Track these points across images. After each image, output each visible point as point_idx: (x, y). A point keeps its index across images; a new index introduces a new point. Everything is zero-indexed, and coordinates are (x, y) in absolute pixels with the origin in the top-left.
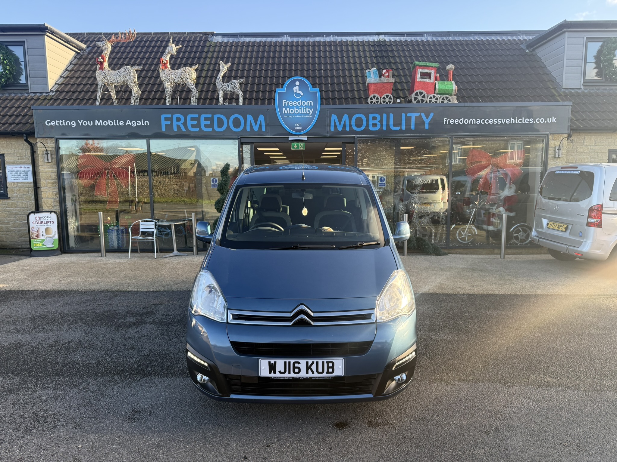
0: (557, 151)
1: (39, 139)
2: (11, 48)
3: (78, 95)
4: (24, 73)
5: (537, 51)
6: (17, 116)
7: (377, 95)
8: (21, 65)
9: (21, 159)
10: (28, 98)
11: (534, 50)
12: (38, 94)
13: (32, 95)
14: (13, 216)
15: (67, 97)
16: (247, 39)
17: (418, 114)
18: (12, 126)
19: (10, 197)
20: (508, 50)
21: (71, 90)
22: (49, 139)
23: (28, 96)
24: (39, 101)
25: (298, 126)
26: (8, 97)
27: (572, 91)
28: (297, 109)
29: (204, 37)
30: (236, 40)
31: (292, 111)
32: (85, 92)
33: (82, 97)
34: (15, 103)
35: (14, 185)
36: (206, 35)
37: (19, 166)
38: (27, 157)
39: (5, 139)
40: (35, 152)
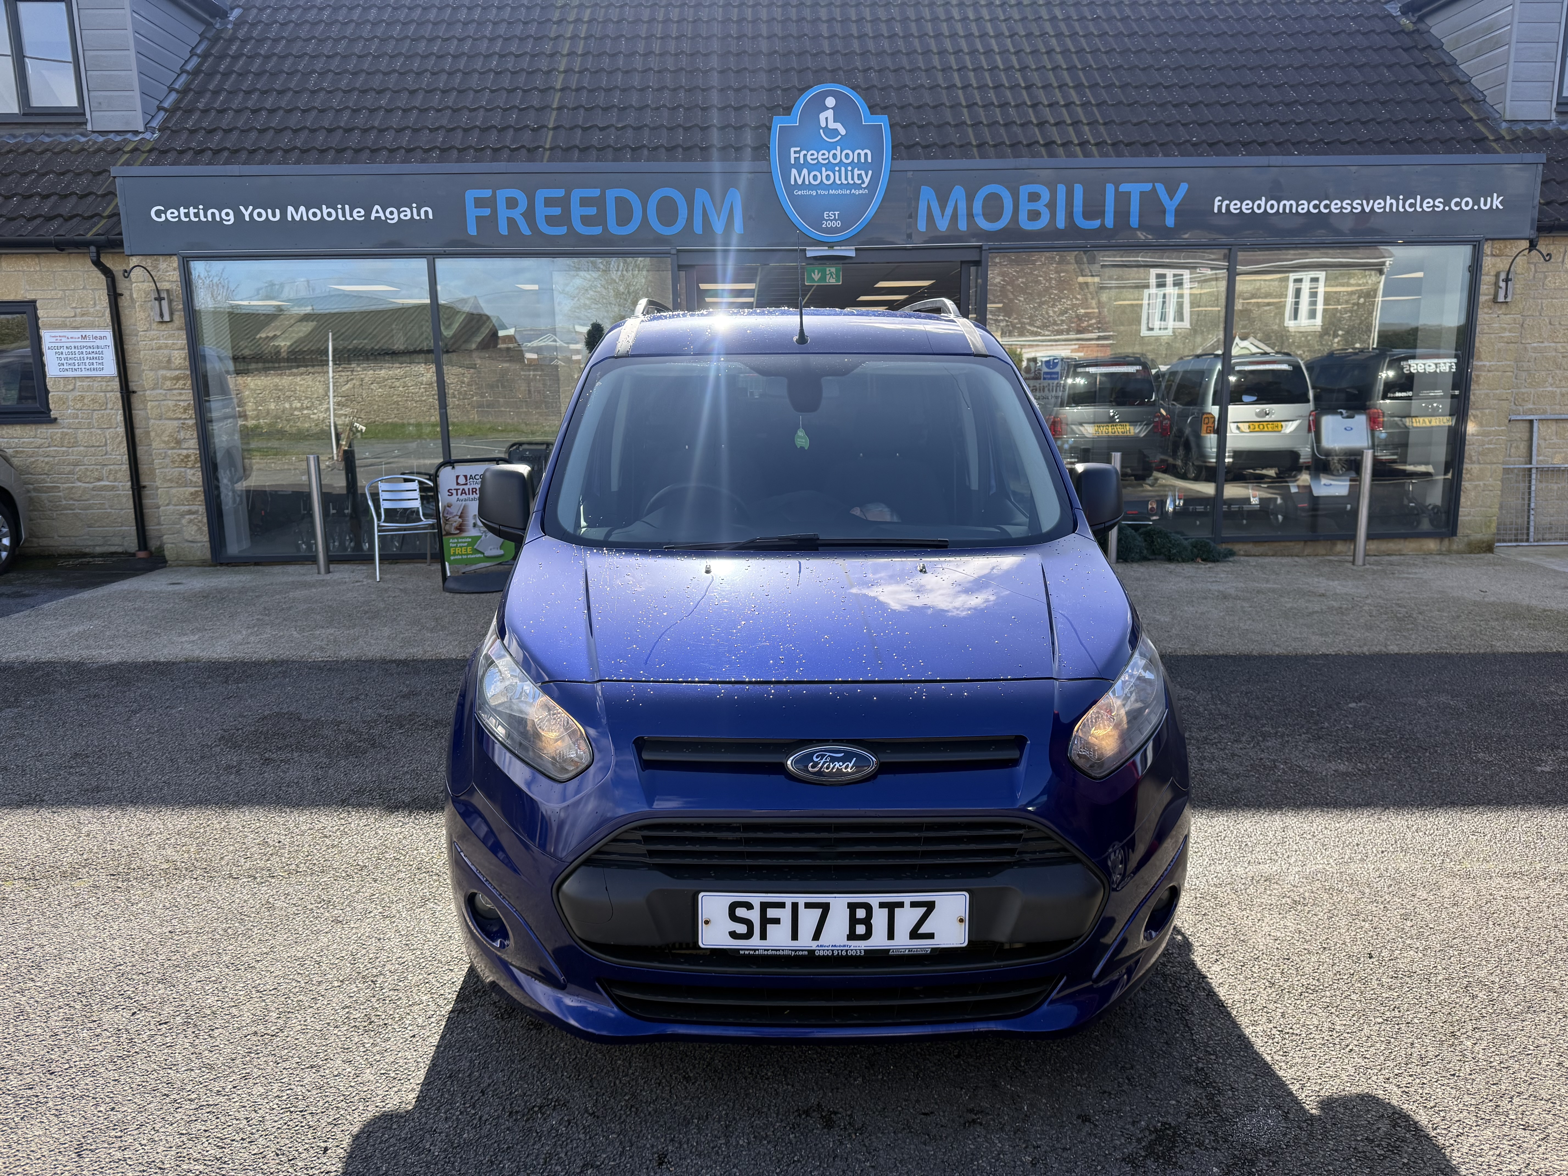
0: (1502, 284)
1: (134, 259)
3: (223, 140)
6: (64, 197)
9: (83, 315)
10: (86, 147)
11: (1421, 19)
12: (115, 138)
13: (99, 138)
14: (68, 469)
15: (193, 145)
17: (1147, 187)
18: (56, 223)
19: (56, 419)
20: (1353, 19)
21: (204, 125)
22: (161, 258)
23: (87, 142)
24: (121, 157)
25: (831, 219)
27: (1530, 128)
28: (829, 172)
31: (815, 178)
32: (243, 131)
33: (234, 145)
34: (51, 162)
35: (65, 385)
37: (77, 334)
38: (97, 308)
39: (37, 260)
40: (121, 295)
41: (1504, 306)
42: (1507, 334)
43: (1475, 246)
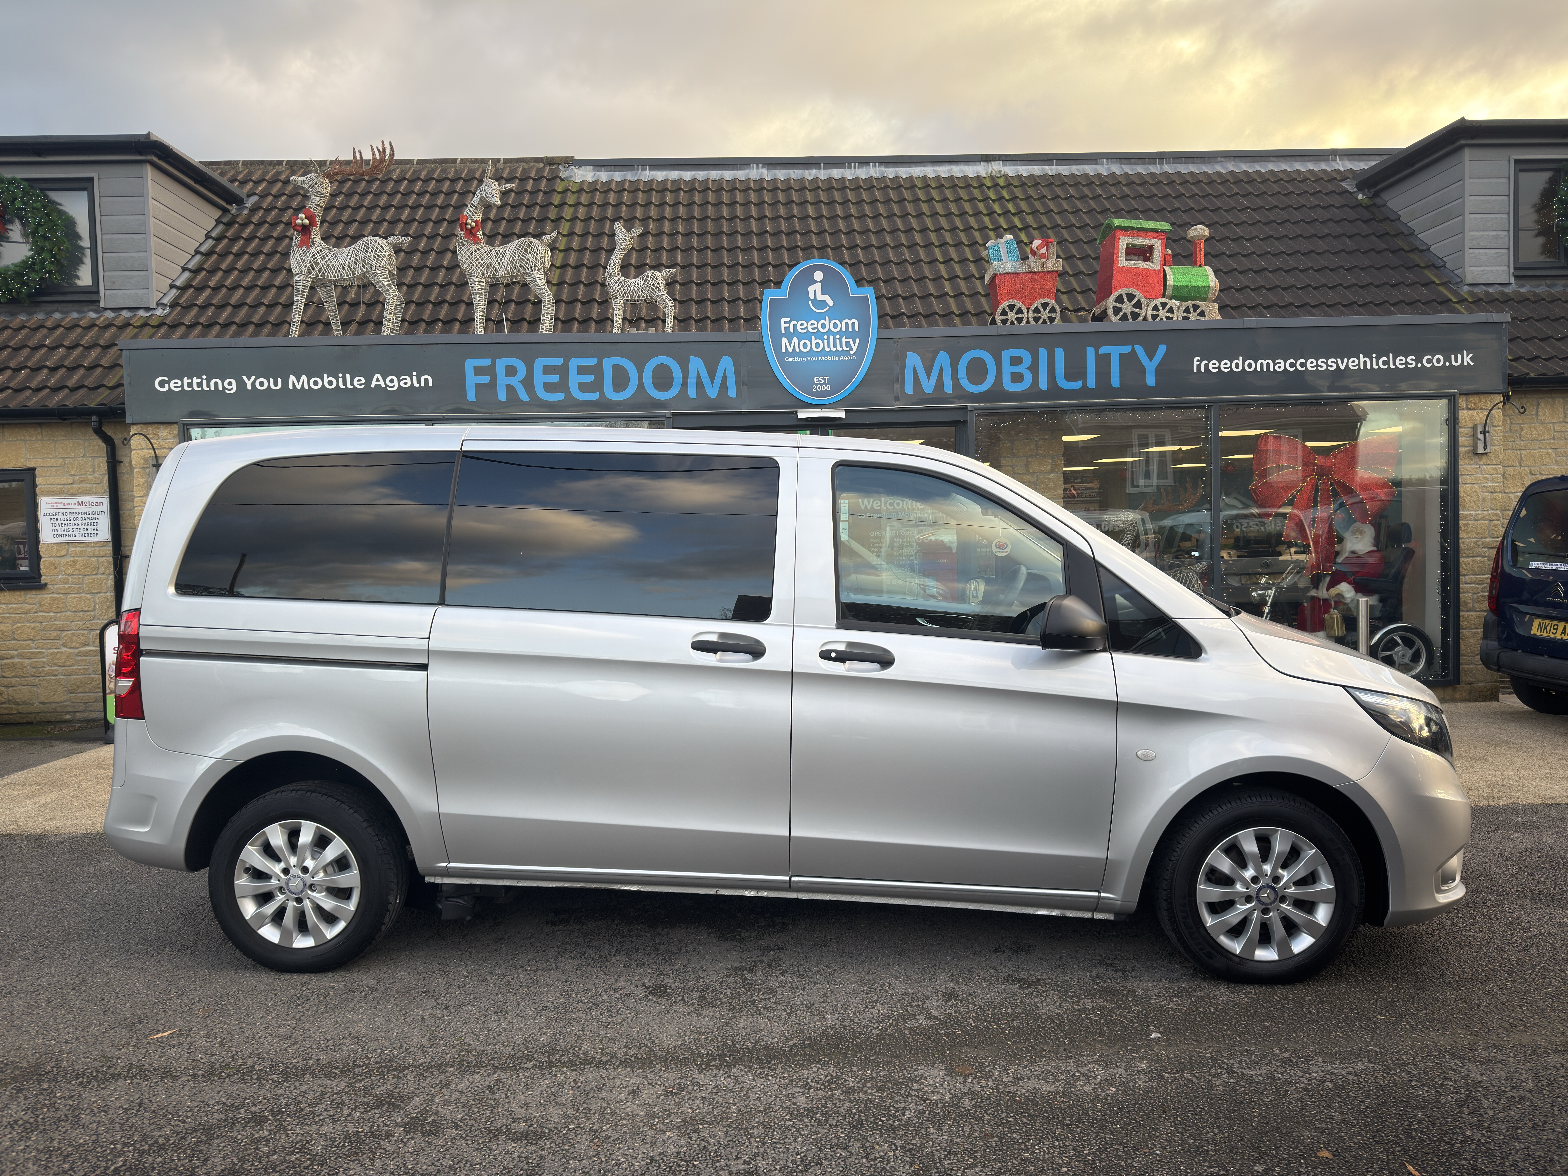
0: (1481, 436)
1: (135, 427)
2: (55, 196)
3: (232, 315)
4: (88, 260)
5: (1385, 196)
6: (72, 369)
7: (1018, 304)
8: (80, 238)
9: (81, 482)
10: (98, 323)
11: (1376, 194)
12: (126, 314)
13: (110, 314)
14: (54, 634)
15: (202, 320)
16: (660, 175)
17: (1127, 349)
18: (61, 395)
19: (46, 584)
20: (1312, 194)
21: (214, 302)
22: (162, 427)
23: (98, 318)
24: (130, 331)
25: (821, 383)
26: (45, 320)
27: (1491, 290)
28: (818, 341)
29: (547, 168)
30: (630, 176)
31: (805, 345)
32: (251, 307)
33: (242, 320)
34: (63, 337)
35: (58, 550)
36: (553, 164)
37: (74, 500)
38: (96, 475)
39: (39, 430)
40: (121, 462)
41: (1484, 457)
42: (1490, 484)
43: (1450, 400)
